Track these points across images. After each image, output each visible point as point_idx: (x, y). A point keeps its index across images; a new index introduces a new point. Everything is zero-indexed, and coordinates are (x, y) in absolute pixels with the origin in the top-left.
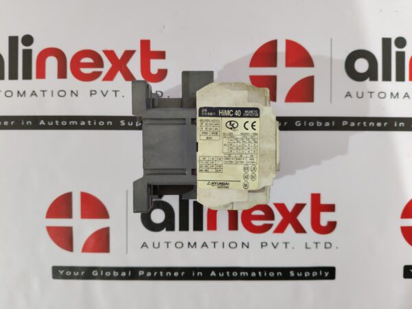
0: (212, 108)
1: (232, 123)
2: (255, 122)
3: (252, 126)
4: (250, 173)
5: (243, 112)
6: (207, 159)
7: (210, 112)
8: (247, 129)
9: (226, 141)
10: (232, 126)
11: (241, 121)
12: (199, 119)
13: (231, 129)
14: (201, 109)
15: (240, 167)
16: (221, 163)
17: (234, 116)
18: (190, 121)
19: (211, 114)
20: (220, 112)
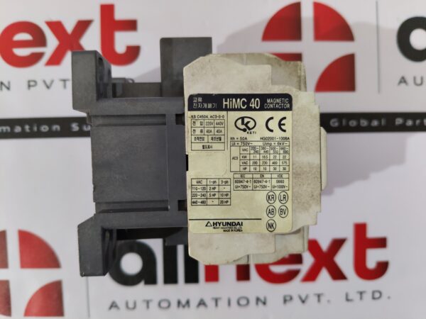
0: (210, 95)
1: (246, 120)
2: (284, 118)
3: (280, 125)
4: (277, 205)
5: (265, 101)
6: (204, 182)
7: (207, 103)
8: (272, 131)
9: (235, 151)
10: (246, 125)
11: (261, 117)
12: (188, 114)
13: (244, 130)
14: (191, 98)
15: (261, 196)
16: (227, 189)
17: (249, 109)
18: (174, 118)
19: (210, 106)
20: (224, 103)
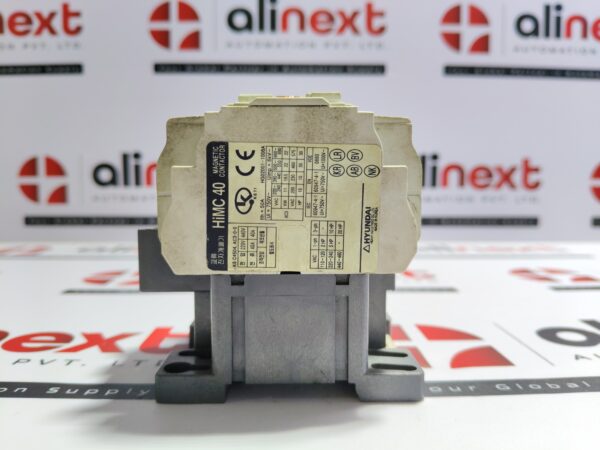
0: (209, 244)
1: (239, 200)
2: (237, 152)
3: (245, 158)
4: (346, 163)
5: (216, 176)
6: (315, 253)
7: (217, 247)
8: (253, 168)
9: (278, 214)
10: (245, 200)
11: (235, 182)
12: (231, 271)
13: (252, 202)
14: (211, 266)
15: (333, 181)
16: (324, 225)
17: (225, 196)
18: (236, 287)
19: (221, 244)
20: (218, 226)
